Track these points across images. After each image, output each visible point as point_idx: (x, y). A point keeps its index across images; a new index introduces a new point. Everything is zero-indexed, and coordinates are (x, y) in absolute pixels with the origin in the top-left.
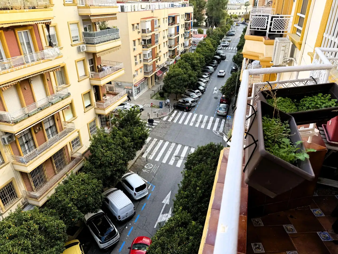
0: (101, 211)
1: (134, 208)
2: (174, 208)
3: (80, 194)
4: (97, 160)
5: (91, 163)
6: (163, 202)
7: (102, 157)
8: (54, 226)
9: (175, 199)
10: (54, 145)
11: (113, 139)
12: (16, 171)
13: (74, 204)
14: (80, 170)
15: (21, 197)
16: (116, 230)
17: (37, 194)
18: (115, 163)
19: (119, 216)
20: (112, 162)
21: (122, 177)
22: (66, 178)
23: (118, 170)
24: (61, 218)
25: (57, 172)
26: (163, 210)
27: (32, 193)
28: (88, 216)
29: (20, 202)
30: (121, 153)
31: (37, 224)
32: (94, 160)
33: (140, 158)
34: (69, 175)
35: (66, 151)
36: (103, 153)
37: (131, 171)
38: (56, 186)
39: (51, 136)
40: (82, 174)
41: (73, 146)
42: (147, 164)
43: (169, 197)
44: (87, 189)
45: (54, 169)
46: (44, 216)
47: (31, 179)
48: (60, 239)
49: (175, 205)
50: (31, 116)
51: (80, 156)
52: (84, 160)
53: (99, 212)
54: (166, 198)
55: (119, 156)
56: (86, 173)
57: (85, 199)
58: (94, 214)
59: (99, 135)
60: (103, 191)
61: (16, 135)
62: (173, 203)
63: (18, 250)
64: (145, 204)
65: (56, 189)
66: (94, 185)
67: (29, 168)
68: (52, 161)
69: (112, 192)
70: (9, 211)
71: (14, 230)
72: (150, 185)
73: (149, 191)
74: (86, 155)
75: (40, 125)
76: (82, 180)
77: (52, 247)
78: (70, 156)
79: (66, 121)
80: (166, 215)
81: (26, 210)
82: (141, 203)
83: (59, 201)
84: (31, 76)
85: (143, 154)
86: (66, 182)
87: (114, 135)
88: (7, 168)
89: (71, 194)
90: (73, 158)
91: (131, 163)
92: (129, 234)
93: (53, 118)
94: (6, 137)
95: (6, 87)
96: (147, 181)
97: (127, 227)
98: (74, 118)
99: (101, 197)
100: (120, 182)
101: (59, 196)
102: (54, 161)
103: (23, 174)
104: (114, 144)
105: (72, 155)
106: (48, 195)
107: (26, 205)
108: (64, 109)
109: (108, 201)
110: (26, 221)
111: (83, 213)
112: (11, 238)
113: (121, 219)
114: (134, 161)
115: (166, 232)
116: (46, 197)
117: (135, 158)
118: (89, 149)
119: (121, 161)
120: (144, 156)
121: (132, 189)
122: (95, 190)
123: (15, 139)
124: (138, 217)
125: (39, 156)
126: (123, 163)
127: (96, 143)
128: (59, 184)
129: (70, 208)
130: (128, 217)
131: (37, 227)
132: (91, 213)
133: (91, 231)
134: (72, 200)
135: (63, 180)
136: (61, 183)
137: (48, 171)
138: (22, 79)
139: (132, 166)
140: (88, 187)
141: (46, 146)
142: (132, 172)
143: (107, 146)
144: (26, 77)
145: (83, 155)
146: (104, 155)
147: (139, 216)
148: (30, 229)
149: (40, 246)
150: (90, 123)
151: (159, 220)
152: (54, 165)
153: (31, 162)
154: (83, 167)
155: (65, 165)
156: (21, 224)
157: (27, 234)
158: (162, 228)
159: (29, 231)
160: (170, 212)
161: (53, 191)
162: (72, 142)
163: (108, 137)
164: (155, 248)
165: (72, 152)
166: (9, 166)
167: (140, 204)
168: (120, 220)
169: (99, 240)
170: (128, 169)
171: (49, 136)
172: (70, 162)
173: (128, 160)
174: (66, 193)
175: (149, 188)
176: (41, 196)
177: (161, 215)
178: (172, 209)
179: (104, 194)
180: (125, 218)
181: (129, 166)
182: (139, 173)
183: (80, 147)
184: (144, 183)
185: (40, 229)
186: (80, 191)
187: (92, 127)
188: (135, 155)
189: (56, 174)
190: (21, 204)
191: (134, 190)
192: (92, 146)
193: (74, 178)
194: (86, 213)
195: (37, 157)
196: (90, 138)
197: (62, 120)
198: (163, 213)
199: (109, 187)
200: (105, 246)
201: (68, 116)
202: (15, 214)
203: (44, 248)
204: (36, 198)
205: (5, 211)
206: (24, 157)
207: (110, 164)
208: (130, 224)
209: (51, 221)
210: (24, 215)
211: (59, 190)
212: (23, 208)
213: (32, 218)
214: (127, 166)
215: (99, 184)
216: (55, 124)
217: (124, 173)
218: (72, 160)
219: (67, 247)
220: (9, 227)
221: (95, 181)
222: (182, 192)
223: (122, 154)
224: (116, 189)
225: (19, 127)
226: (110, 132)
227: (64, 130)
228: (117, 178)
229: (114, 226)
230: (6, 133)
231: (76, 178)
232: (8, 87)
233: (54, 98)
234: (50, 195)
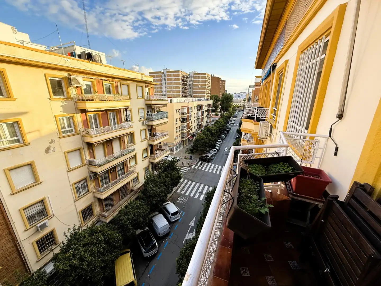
0: (147, 228)
1: (170, 227)
2: (197, 229)
3: (134, 215)
4: (147, 192)
5: (144, 194)
6: (190, 224)
7: (151, 190)
8: (114, 238)
9: (198, 223)
10: (122, 181)
11: (159, 179)
12: (95, 197)
13: (130, 222)
14: (136, 199)
15: (95, 215)
16: (156, 243)
17: (106, 214)
18: (159, 195)
19: (159, 233)
20: (157, 195)
21: (163, 205)
22: (126, 204)
23: (160, 200)
24: (120, 232)
25: (121, 199)
26: (189, 230)
27: (103, 213)
28: (138, 232)
29: (94, 219)
30: (163, 188)
31: (103, 236)
32: (145, 192)
33: (176, 193)
34: (129, 202)
35: (129, 185)
36: (151, 188)
37: (169, 201)
38: (120, 209)
39: (120, 175)
40: (137, 202)
41: (133, 182)
42: (180, 197)
43: (194, 221)
44: (139, 212)
45: (120, 197)
46: (108, 230)
47: (104, 204)
48: (117, 248)
49: (197, 227)
50: (110, 162)
51: (137, 189)
52: (139, 192)
53: (146, 229)
54: (192, 222)
55: (162, 190)
56: (140, 201)
57: (137, 219)
58: (142, 230)
59: (150, 176)
60: (150, 214)
61: (99, 174)
62: (197, 225)
63: (88, 255)
64: (177, 225)
65: (119, 211)
66: (144, 209)
67: (104, 197)
68: (119, 192)
69: (156, 215)
70: (86, 226)
71: (87, 239)
72: (182, 212)
73: (181, 216)
74: (141, 188)
75: (114, 168)
76: (137, 206)
77: (111, 254)
78: (131, 189)
79: (131, 166)
80: (192, 234)
81: (98, 225)
82: (175, 224)
83: (120, 220)
84: (113, 138)
85: (178, 189)
86: (126, 207)
87: (160, 176)
88: (90, 195)
89: (129, 215)
90: (132, 190)
91: (169, 195)
92: (165, 247)
93: (124, 164)
94: (92, 175)
95: (97, 144)
96: (179, 209)
97: (164, 242)
98: (136, 164)
99: (148, 218)
100: (161, 209)
101: (121, 216)
102: (120, 192)
103: (100, 200)
104: (159, 182)
105: (132, 188)
106: (113, 215)
107: (98, 221)
108: (130, 159)
109: (153, 221)
110: (96, 233)
111: (135, 230)
112: (84, 245)
113: (161, 236)
114: (172, 194)
115: (190, 247)
116: (112, 216)
117: (172, 193)
118: (143, 185)
119: (163, 194)
120: (179, 191)
121: (169, 214)
122: (144, 213)
123: (97, 176)
124: (172, 234)
125: (111, 188)
126: (164, 195)
127: (148, 181)
128: (121, 208)
129: (127, 225)
130: (165, 234)
131: (103, 238)
132: (141, 229)
133: (139, 243)
134: (128, 219)
135: (125, 205)
136: (123, 207)
137: (115, 198)
138: (107, 140)
139: (170, 197)
140: (140, 211)
141: (116, 182)
142: (170, 202)
143: (155, 184)
144: (110, 138)
145: (139, 188)
146: (152, 189)
147: (173, 233)
148: (98, 239)
149: (103, 253)
150: (146, 168)
151: (186, 238)
153: (105, 192)
154: (138, 196)
155: (127, 195)
156: (93, 235)
157: (96, 243)
158: (188, 244)
159: (97, 240)
160: (194, 232)
161: (117, 213)
162: (133, 180)
163: (156, 178)
164: (182, 260)
165: (132, 186)
166: (91, 194)
167: (174, 225)
168: (159, 236)
169: (144, 250)
170: (167, 200)
171: (119, 175)
172: (130, 193)
173: (168, 194)
174: (125, 214)
175: (180, 214)
176: (108, 216)
177: (188, 234)
178: (195, 230)
179: (151, 216)
180: (163, 235)
181: (168, 198)
182: (174, 203)
183: (137, 183)
184: (178, 210)
185: (105, 239)
186: (134, 214)
187: (146, 170)
188: (172, 190)
189: (120, 201)
190: (95, 221)
191: (171, 214)
192: (145, 183)
193: (132, 204)
194: (137, 229)
195: (110, 189)
196: (145, 177)
197: (129, 165)
198: (189, 233)
199: (154, 212)
200: (147, 255)
201: (133, 163)
202: (90, 228)
203: (105, 255)
204: (105, 217)
205: (84, 225)
206: (101, 188)
207: (155, 195)
208: (166, 239)
209: (113, 234)
210: (96, 229)
211: (121, 212)
212: (96, 224)
213: (100, 231)
214: (167, 197)
215: (147, 209)
216: (124, 168)
217: (165, 203)
218: (132, 192)
219: (122, 254)
220: (85, 237)
221: (145, 207)
222: (202, 218)
223: (164, 189)
224: (158, 213)
225: (101, 169)
226: (158, 174)
227: (129, 172)
228: (160, 205)
229: (155, 240)
230: (93, 172)
231: (133, 204)
232: (98, 144)
233: (125, 151)
234: (114, 215)
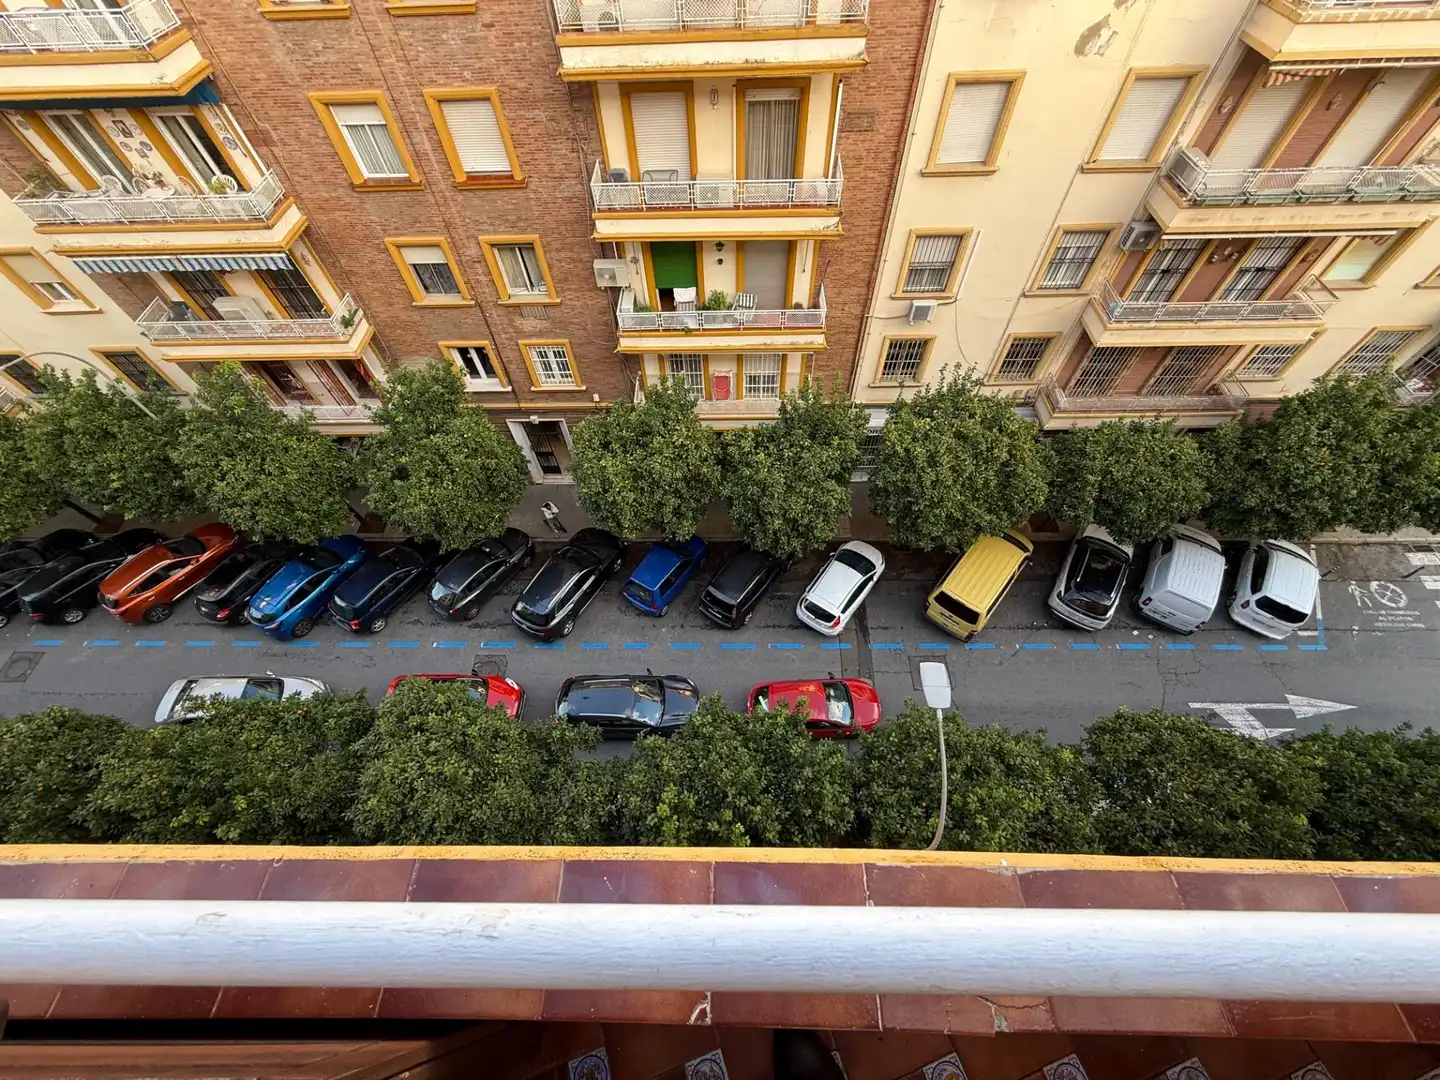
0: (1129, 550)
1: (1203, 623)
2: (1303, 740)
3: (1133, 477)
4: (1266, 444)
5: (1240, 439)
6: (1290, 697)
7: (1289, 448)
8: (1026, 485)
9: (1337, 732)
10: (1214, 323)
11: (1390, 432)
12: (1080, 322)
13: (1100, 484)
14: (1196, 432)
15: (1035, 381)
16: (1111, 612)
17: (1063, 400)
18: (1303, 494)
19: (1150, 599)
20: (1295, 486)
21: (1271, 541)
22: (1148, 420)
23: (1283, 516)
24: (1050, 484)
25: (1145, 391)
26: (1262, 706)
27: (1059, 392)
28: (1096, 532)
29: (1025, 389)
30: (1357, 485)
31: (1009, 452)
32: (1259, 437)
33: (1392, 551)
34: (1161, 420)
35: (1223, 359)
36: (1304, 441)
37: (1313, 552)
38: (1113, 418)
39: (1234, 294)
40: (1190, 445)
41: (1254, 361)
42: (1392, 586)
43: (1324, 711)
44: (1159, 484)
45: (1147, 380)
46: (1030, 450)
47: (1085, 363)
48: (1012, 513)
49: (1314, 738)
50: (1252, 205)
51: (1236, 400)
52: (1235, 416)
53: (1124, 548)
54: (1313, 701)
55: (1340, 488)
56: (1201, 449)
57: (1131, 496)
58: (1110, 540)
59: (1366, 385)
60: (1182, 521)
61: (1164, 237)
62: (1318, 731)
63: (948, 463)
64: (1239, 646)
65: (1104, 423)
66: (1184, 489)
67: (1104, 339)
68: (1164, 358)
69: (1202, 544)
70: (996, 389)
71: (973, 427)
72: (1316, 633)
73: (1294, 639)
74: (1256, 410)
75: (1244, 246)
76: (1172, 457)
77: (989, 511)
78: (1215, 382)
79: (1324, 279)
80: (1257, 724)
81: (1019, 412)
82: (1233, 635)
83: (1083, 454)
84: (1401, 64)
85: (1426, 548)
86: (1137, 429)
87: (1411, 424)
88: (1071, 305)
89: (1117, 462)
90: (1215, 390)
91: (1345, 534)
92: (1124, 646)
93: (1302, 248)
94: (1139, 228)
95: (1286, 74)
96: (1319, 616)
97: (1135, 633)
98: (1362, 286)
99: (1167, 527)
100: (1247, 545)
101: (1095, 442)
102: (1168, 361)
103: (1085, 340)
104: (1373, 446)
105: (1224, 381)
106: (1078, 421)
107: (1028, 403)
108: (1365, 237)
109: (1168, 547)
110: (1001, 431)
111: (1094, 517)
112: (959, 436)
113: (1146, 610)
114: (1361, 540)
115: (1204, 741)
116: (1071, 421)
117: (1380, 537)
118: (1285, 402)
119: (1323, 505)
120: (1417, 559)
121: (1256, 587)
122: (1173, 500)
123: (1149, 247)
124: (1185, 646)
125: (1152, 324)
126: (1324, 515)
127: (1324, 401)
128: (1120, 418)
129: (1087, 483)
130: (1166, 621)
131: (1005, 456)
132: (1109, 533)
133: (1070, 560)
134: (1105, 472)
135: (1136, 420)
136: (1127, 421)
137: (1131, 373)
138: (1359, 65)
139: (1339, 545)
140: (1166, 481)
141: (1193, 312)
142: (1313, 557)
143: (1341, 436)
144: (1379, 60)
145: (1250, 403)
146: (1301, 448)
147: (1189, 646)
148: (993, 448)
149: (977, 490)
150: (1386, 334)
151: (1219, 708)
152: (1160, 371)
153: (1125, 325)
154: (1212, 430)
155: (1181, 391)
156: (990, 429)
157: (981, 453)
158: (1207, 725)
159: (988, 451)
160: (1276, 732)
161: (1094, 424)
162: (1265, 350)
163: (1382, 414)
164: (1138, 730)
165: (1231, 375)
166: (1081, 301)
167: (1227, 633)
168: (1142, 606)
169: (1062, 589)
170: (1314, 539)
171: (1229, 291)
172: (1199, 393)
173: (1350, 521)
174: (1114, 449)
175: (1300, 633)
176: (1064, 411)
177: (1241, 707)
178: (1292, 734)
179: (1181, 529)
180: (1157, 617)
181: (1327, 536)
182: (1328, 577)
183: (1269, 376)
184: (1308, 611)
185: (1005, 464)
186: (1142, 473)
187: (1381, 344)
188: (1392, 527)
189: (1138, 393)
190: (1022, 396)
191: (1258, 596)
192: (1302, 400)
193: (1163, 436)
194: (1100, 521)
195: (1146, 325)
196: (1327, 374)
197: (1316, 270)
198: (1252, 712)
199: (1209, 528)
200: (1059, 609)
201: (1346, 271)
202: (998, 404)
203: (978, 499)
204: (1054, 407)
205: (992, 382)
206: (1125, 303)
207: (1286, 483)
208: (1151, 637)
209: (1032, 471)
210: (1008, 419)
211: (1105, 431)
212: (1019, 405)
213: (1012, 435)
214: (1322, 530)
215: (1198, 497)
216: (1279, 271)
217: (1289, 537)
218: (1208, 393)
219: (1009, 538)
220: (972, 416)
221: (1198, 485)
222: (1387, 746)
223: (1355, 492)
224: (1219, 547)
225: (1192, 220)
226: (1412, 405)
227: (1281, 303)
228: (1256, 529)
229: (1117, 603)
230: (1151, 220)
231: (1165, 439)
232: (1289, 78)
233: (1380, 179)
234: (1081, 424)
